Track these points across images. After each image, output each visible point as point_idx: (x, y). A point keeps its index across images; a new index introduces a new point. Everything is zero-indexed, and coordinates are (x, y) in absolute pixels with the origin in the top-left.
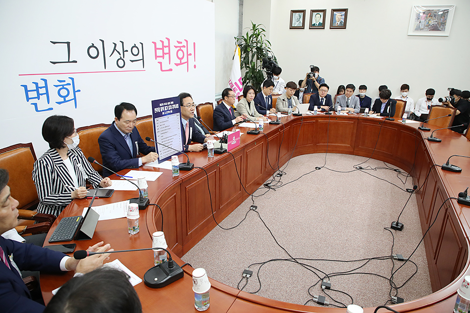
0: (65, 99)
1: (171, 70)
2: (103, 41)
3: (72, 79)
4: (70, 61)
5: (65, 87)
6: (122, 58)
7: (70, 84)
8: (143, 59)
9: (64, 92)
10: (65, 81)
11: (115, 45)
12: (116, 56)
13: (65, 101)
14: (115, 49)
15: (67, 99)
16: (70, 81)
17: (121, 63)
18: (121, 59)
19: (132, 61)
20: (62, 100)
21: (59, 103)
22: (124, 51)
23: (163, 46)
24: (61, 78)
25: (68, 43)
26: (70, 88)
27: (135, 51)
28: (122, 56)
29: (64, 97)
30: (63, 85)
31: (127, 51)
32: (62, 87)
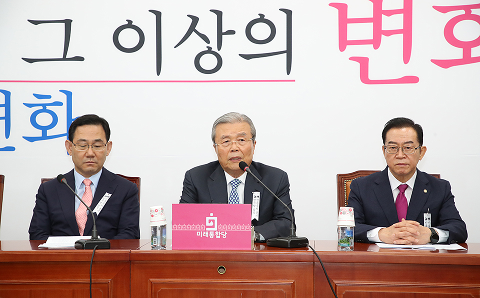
0: (44, 133)
1: (413, 80)
2: (158, 14)
3: (69, 94)
4: (67, 57)
5: (48, 108)
6: (215, 49)
7: (60, 104)
8: (289, 52)
9: (44, 119)
10: (49, 97)
11: (195, 20)
12: (195, 44)
13: (45, 137)
14: (192, 29)
15: (50, 133)
16: (63, 98)
17: (209, 62)
18: (210, 51)
19: (247, 57)
20: (39, 133)
21: (31, 139)
22: (220, 34)
23: (379, 12)
24: (42, 89)
25: (68, 23)
26: (61, 112)
27: (262, 32)
28: (214, 45)
29: (44, 129)
30: (44, 105)
31: (232, 32)
32: (41, 108)
